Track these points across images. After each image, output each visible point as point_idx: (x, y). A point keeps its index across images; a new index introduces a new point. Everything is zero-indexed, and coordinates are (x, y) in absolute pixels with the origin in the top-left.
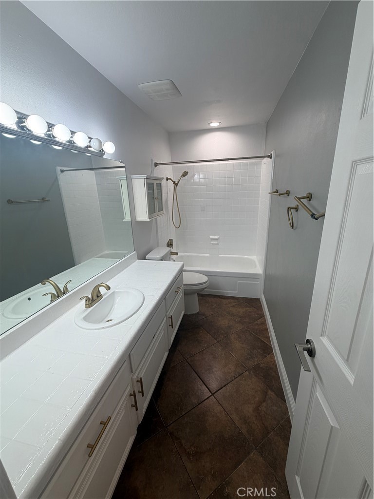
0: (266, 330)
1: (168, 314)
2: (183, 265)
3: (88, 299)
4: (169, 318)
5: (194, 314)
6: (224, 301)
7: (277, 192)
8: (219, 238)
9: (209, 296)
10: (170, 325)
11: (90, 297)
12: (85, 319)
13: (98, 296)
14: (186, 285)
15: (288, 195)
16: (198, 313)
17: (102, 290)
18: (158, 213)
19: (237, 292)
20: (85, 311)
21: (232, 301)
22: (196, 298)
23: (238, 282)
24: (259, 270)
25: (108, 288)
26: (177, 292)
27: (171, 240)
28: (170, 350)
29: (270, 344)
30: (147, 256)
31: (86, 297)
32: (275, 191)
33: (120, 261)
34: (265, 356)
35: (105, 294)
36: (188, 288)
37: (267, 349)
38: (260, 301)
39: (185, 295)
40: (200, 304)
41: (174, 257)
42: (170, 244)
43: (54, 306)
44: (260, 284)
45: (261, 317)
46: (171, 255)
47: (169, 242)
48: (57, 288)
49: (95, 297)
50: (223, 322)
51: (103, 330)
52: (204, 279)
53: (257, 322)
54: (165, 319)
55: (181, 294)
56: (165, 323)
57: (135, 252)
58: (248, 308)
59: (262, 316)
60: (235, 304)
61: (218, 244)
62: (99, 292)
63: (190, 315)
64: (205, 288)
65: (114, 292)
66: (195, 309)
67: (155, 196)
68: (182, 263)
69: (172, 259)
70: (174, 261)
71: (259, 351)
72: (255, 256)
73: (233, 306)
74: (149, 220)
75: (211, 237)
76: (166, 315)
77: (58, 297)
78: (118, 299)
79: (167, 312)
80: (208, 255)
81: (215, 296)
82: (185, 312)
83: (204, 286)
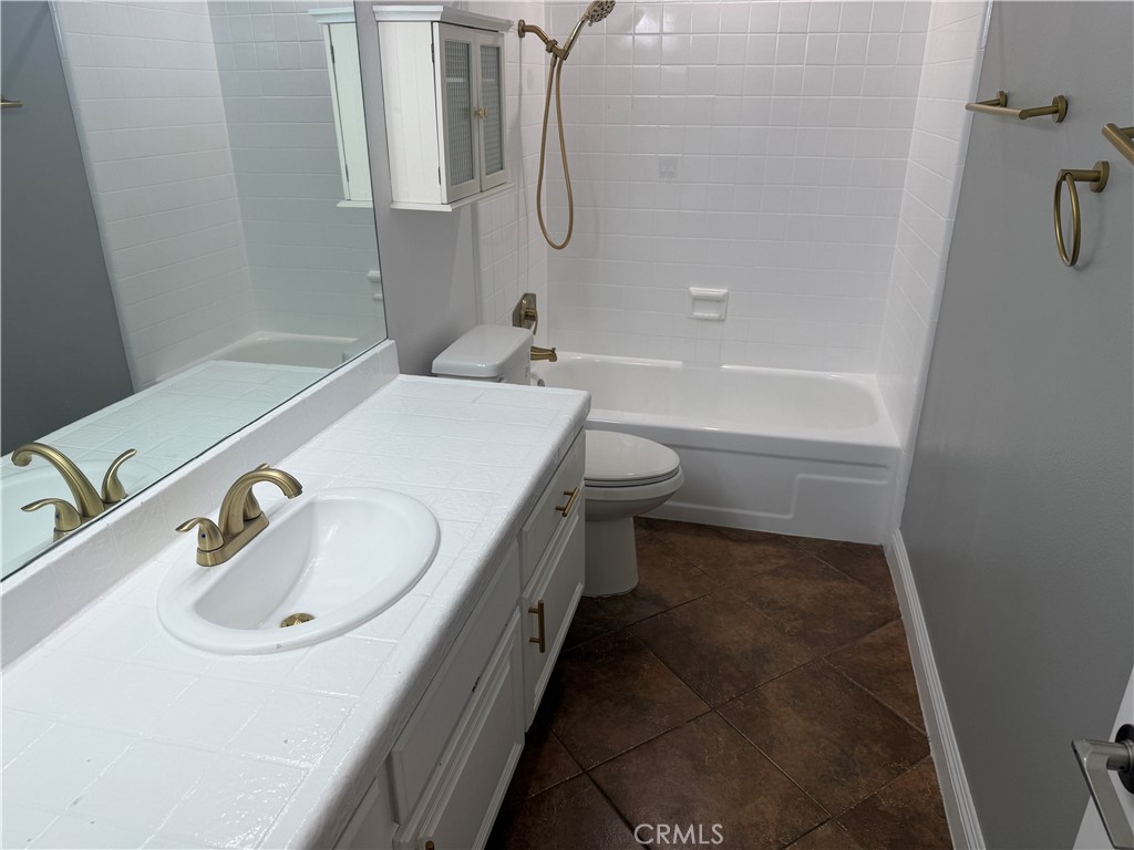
0: (906, 669)
1: (526, 595)
2: (587, 406)
3: (208, 531)
4: (531, 611)
5: (615, 598)
6: (741, 551)
7: (1003, 101)
8: (726, 296)
9: (677, 526)
10: (532, 640)
11: (215, 518)
12: (206, 608)
13: (247, 520)
14: (593, 483)
15: (1061, 120)
16: (633, 592)
17: (267, 495)
18: (485, 178)
19: (789, 517)
20: (197, 577)
21: (771, 549)
22: (627, 533)
23: (800, 476)
24: (889, 430)
25: (293, 488)
26: (563, 511)
27: (530, 298)
28: (528, 736)
29: (921, 723)
30: (434, 362)
31: (202, 521)
32: (994, 96)
33: (331, 378)
34: (900, 771)
35: (276, 511)
36: (600, 494)
37: (909, 744)
38: (882, 556)
39: (586, 520)
40: (641, 557)
41: (540, 367)
42: (525, 315)
43: (72, 553)
44: (890, 492)
45: (887, 621)
46: (534, 358)
47: (520, 304)
48: (77, 480)
49: (238, 524)
50: (735, 633)
51: (277, 657)
52: (665, 460)
53: (868, 639)
54: (517, 615)
55: (575, 519)
56: (515, 631)
57: (388, 343)
58: (835, 583)
59: (891, 615)
60: (782, 562)
61: (721, 320)
62: (251, 500)
63: (601, 598)
64: (668, 497)
65: (311, 505)
66: (625, 576)
67: (475, 105)
68: (584, 394)
69: (534, 376)
70: (540, 383)
71: (876, 749)
72: (873, 375)
73: (776, 573)
74: (448, 209)
75: (696, 290)
76: (520, 602)
77: (85, 515)
78: (328, 534)
79: (523, 589)
80: (678, 364)
81: (700, 529)
82: (585, 589)
83: (665, 487)
